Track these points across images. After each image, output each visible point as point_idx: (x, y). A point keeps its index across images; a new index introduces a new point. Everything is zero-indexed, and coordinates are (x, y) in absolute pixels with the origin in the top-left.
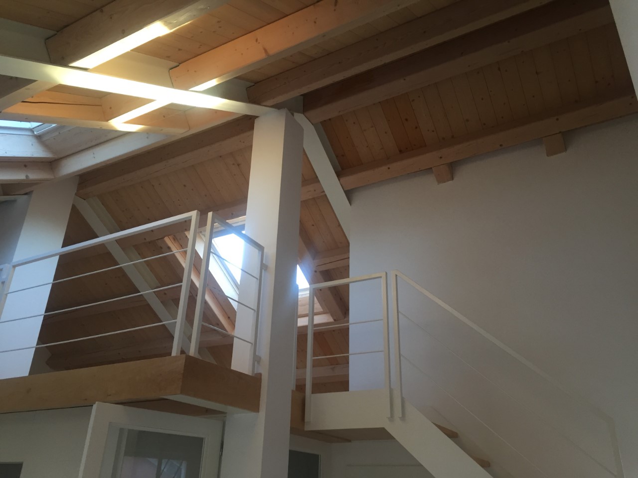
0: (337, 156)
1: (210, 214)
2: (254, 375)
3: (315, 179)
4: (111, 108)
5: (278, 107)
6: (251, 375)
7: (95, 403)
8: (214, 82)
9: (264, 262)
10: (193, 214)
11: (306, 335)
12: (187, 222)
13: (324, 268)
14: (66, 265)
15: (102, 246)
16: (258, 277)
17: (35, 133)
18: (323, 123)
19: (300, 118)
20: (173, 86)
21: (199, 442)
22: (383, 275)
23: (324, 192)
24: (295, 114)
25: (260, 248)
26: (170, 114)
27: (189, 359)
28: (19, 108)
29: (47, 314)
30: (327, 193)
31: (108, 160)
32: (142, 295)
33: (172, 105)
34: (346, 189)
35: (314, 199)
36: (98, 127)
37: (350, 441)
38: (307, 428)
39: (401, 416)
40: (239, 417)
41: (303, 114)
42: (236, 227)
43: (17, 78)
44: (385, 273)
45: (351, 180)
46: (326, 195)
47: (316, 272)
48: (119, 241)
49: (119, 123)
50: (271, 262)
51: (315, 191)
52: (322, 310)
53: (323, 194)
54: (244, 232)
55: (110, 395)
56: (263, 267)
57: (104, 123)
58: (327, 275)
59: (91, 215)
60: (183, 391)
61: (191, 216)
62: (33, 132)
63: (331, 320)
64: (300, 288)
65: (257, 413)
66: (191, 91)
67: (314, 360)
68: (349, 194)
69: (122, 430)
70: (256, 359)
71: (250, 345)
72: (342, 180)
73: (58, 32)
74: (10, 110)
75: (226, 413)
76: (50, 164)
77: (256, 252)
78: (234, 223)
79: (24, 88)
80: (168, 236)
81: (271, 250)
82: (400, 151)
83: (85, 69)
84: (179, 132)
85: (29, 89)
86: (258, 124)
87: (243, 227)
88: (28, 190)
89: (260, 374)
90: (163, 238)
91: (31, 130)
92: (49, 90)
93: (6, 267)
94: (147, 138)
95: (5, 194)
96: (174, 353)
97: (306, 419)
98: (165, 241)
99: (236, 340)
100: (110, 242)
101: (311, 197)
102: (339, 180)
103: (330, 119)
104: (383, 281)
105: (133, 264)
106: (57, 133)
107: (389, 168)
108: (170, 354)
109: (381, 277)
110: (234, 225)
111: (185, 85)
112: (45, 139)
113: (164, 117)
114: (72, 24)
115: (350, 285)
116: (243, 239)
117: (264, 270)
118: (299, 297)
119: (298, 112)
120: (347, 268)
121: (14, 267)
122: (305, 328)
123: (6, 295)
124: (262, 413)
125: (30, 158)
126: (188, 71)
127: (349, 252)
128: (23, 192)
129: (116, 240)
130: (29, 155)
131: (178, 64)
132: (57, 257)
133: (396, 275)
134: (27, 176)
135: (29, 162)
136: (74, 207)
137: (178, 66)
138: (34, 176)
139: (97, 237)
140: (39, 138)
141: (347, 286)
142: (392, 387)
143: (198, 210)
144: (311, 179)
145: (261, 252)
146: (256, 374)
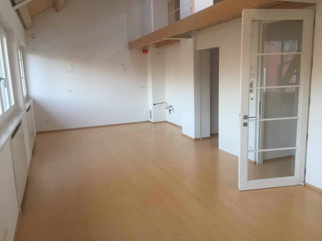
75: (316, 4)
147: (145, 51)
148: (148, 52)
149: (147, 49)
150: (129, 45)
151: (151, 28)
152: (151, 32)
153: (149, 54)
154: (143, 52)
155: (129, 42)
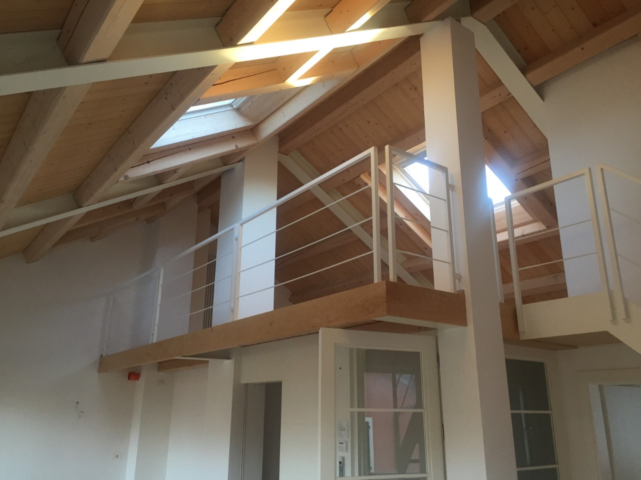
0: (519, 51)
1: (387, 147)
2: (456, 293)
3: (498, 83)
4: (284, 69)
5: (441, 18)
6: (452, 292)
7: (319, 329)
8: (367, 16)
9: (450, 183)
10: (371, 151)
11: (508, 250)
12: (368, 158)
13: (526, 174)
14: (284, 214)
15: (308, 191)
16: (445, 198)
17: (234, 107)
18: (497, 19)
19: (469, 22)
20: (332, 32)
21: (416, 356)
22: (587, 171)
23: (510, 93)
24: (462, 19)
25: (444, 169)
26: (336, 58)
27: (389, 285)
28: (212, 92)
29: (278, 258)
30: (514, 94)
31: (296, 116)
32: (349, 229)
33: (335, 49)
34: (535, 85)
35: (501, 103)
36: (278, 90)
37: (576, 347)
38: (523, 337)
39: (625, 317)
40: (449, 332)
41: (472, 16)
42: (418, 155)
43: (203, 68)
44: (588, 170)
45: (540, 73)
46: (513, 97)
47: (517, 180)
48: (321, 185)
49: (295, 81)
50: (458, 182)
51: (500, 95)
52: (531, 219)
53: (510, 96)
54: (426, 158)
55: (331, 321)
56: (450, 187)
57: (282, 84)
58: (529, 181)
59: (295, 167)
60: (389, 312)
61: (370, 153)
62: (232, 106)
63: (544, 227)
64: (494, 203)
65: (466, 327)
66: (348, 32)
67: (520, 271)
68: (540, 90)
69: (351, 350)
70: (456, 277)
71: (448, 264)
72: (529, 76)
73: (222, 16)
74: (206, 95)
75: (437, 329)
76: (251, 131)
77: (441, 175)
78: (415, 152)
79: (210, 74)
80: (363, 173)
81: (455, 169)
82: (595, 25)
83: (251, 43)
84: (350, 73)
85: (213, 74)
86: (423, 42)
87: (424, 154)
88: (241, 157)
89: (463, 291)
90: (359, 176)
91: (231, 105)
92: (230, 69)
93: (236, 226)
94: (324, 86)
95: (225, 165)
96: (376, 281)
97: (520, 329)
98: (361, 179)
99: (434, 262)
100: (314, 187)
101: (497, 103)
102: (525, 77)
103: (504, 12)
104: (587, 178)
105: (337, 203)
106: (250, 103)
107: (583, 49)
108: (373, 282)
109: (584, 174)
110: (415, 154)
111: (342, 29)
112: (243, 109)
113: (333, 62)
114: (230, 7)
115: (555, 187)
116: (427, 165)
117: (451, 190)
118: (495, 212)
119: (465, 15)
120: (549, 170)
121: (242, 225)
122: (506, 242)
123: (241, 249)
124: (471, 328)
125: (235, 129)
126: (341, 13)
127: (548, 153)
128: (238, 159)
129: (319, 185)
130: (234, 128)
131: (331, 9)
132: (275, 209)
133: (602, 169)
134: (236, 146)
135: (236, 133)
136: (279, 163)
137: (332, 10)
138: (242, 144)
139: (302, 185)
140: (238, 110)
141: (551, 189)
142: (611, 289)
143: (375, 146)
144: (492, 83)
145: (445, 174)
146: (458, 291)
147: (134, 375)
148: (140, 379)
149: (137, 373)
150: (100, 363)
151: (153, 334)
152: (150, 343)
153: (141, 383)
154: (129, 379)
155: (102, 356)
